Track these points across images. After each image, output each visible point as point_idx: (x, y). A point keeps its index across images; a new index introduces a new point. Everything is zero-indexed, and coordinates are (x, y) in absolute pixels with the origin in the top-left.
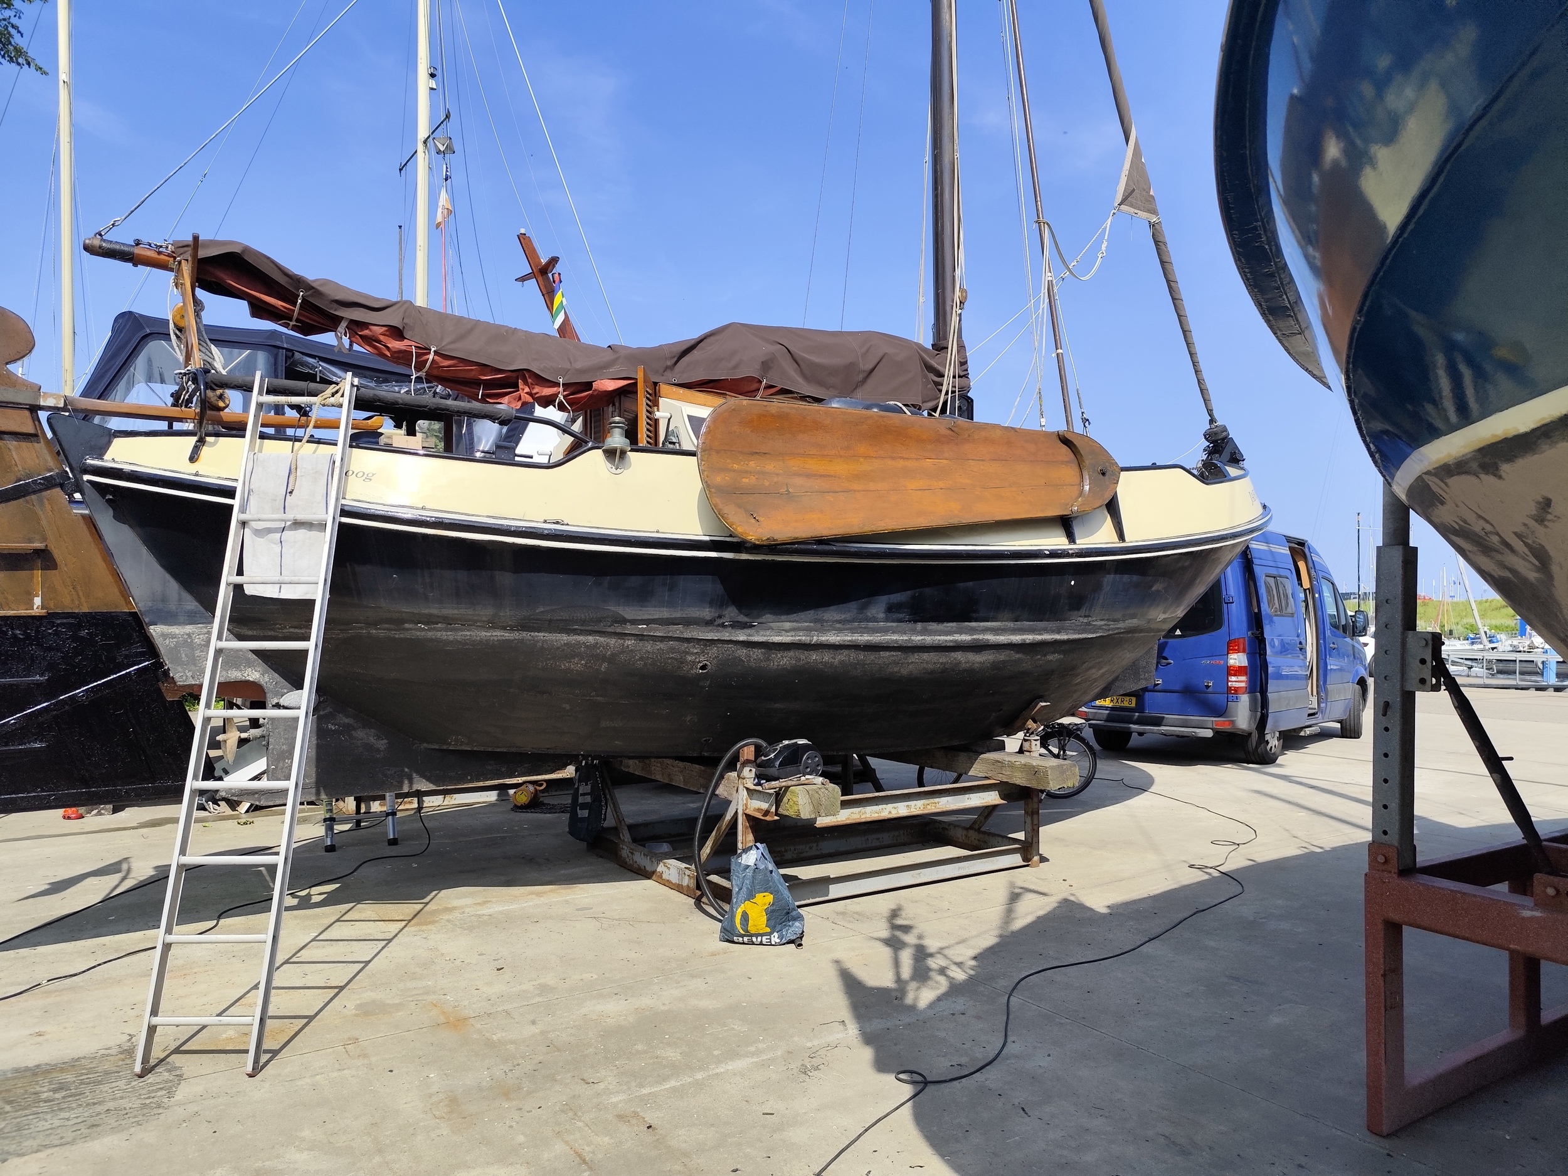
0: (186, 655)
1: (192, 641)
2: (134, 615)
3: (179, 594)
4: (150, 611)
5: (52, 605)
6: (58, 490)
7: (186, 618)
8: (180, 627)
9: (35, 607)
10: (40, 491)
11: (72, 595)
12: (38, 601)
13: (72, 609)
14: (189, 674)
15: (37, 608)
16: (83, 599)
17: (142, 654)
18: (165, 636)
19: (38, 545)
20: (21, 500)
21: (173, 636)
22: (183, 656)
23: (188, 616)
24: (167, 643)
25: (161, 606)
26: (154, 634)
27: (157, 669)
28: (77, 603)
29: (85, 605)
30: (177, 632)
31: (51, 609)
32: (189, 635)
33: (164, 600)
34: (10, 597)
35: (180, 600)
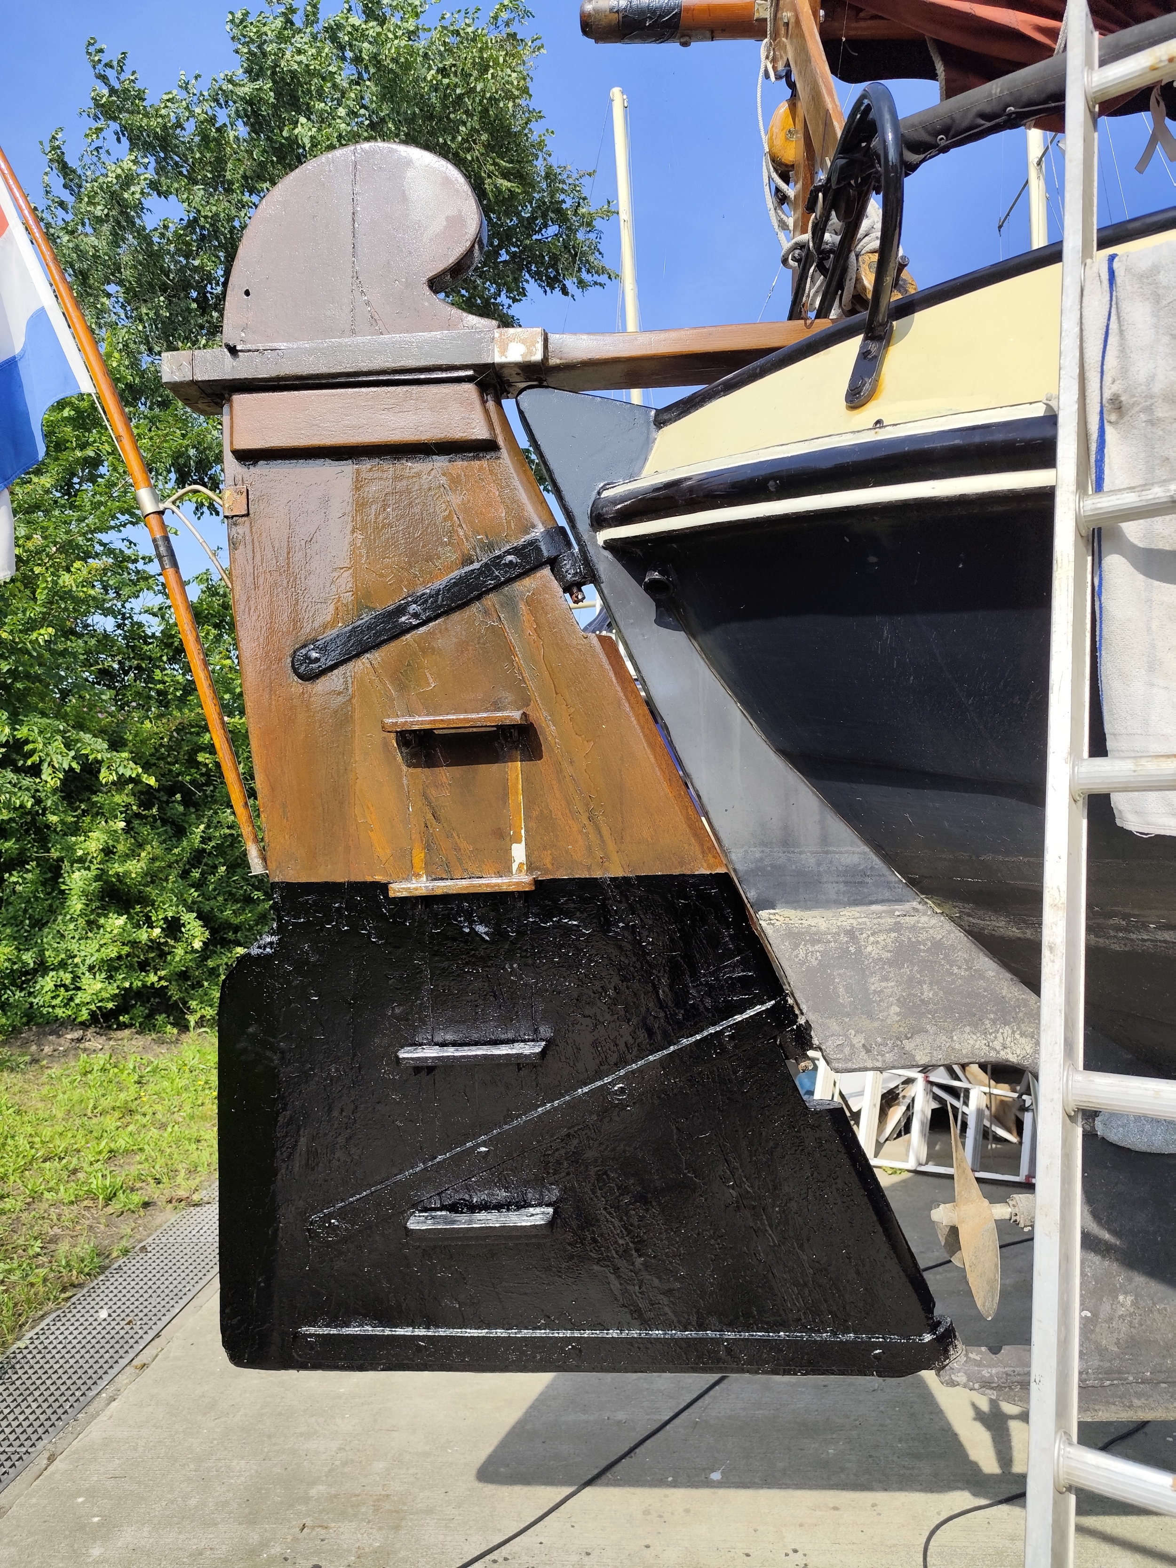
0: (848, 988)
1: (859, 951)
2: (724, 881)
3: (822, 823)
4: (759, 871)
5: (548, 861)
6: (546, 572)
7: (842, 887)
8: (828, 913)
9: (515, 867)
10: (510, 581)
11: (587, 834)
12: (519, 852)
13: (589, 868)
14: (859, 1040)
15: (519, 869)
16: (611, 846)
17: (745, 984)
18: (795, 936)
19: (514, 715)
20: (475, 608)
21: (815, 938)
22: (841, 990)
23: (846, 883)
24: (802, 955)
25: (780, 857)
26: (769, 930)
27: (781, 1027)
28: (599, 854)
29: (615, 857)
30: (823, 925)
31: (546, 871)
32: (851, 933)
33: (788, 841)
34: (463, 844)
35: (824, 840)
